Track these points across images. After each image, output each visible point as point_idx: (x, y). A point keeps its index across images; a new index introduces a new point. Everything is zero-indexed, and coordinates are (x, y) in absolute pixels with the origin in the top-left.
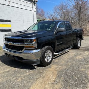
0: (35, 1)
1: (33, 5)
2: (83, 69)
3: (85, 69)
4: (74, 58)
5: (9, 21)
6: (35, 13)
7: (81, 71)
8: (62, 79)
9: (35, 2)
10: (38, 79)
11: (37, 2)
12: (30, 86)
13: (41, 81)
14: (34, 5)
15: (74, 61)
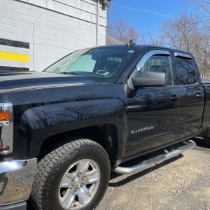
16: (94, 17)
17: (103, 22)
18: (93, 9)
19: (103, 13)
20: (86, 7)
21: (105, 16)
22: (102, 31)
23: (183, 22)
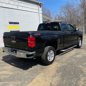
0: (40, 3)
2: (81, 66)
3: (83, 66)
4: (75, 56)
6: (41, 15)
7: (78, 68)
8: (60, 73)
9: (41, 5)
10: (41, 73)
11: (42, 4)
12: (34, 78)
13: (42, 75)
14: (40, 7)
15: (74, 59)
16: (38, 10)
18: (37, 8)
21: (41, 9)
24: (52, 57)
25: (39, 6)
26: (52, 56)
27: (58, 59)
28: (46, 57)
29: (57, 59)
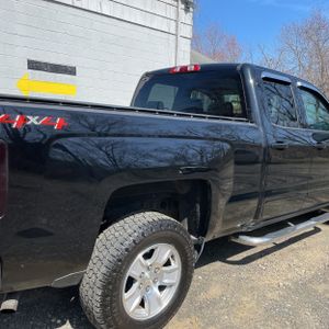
1: (182, 12)
5: (71, 71)
14: (187, 10)
16: (173, 23)
17: (187, 31)
18: (171, 13)
19: (187, 18)
20: (160, 9)
21: (189, 21)
22: (185, 46)
23: (316, 26)
24: (161, 288)
25: (183, 6)
26: (166, 281)
27: (215, 291)
28: (104, 296)
29: (202, 296)
